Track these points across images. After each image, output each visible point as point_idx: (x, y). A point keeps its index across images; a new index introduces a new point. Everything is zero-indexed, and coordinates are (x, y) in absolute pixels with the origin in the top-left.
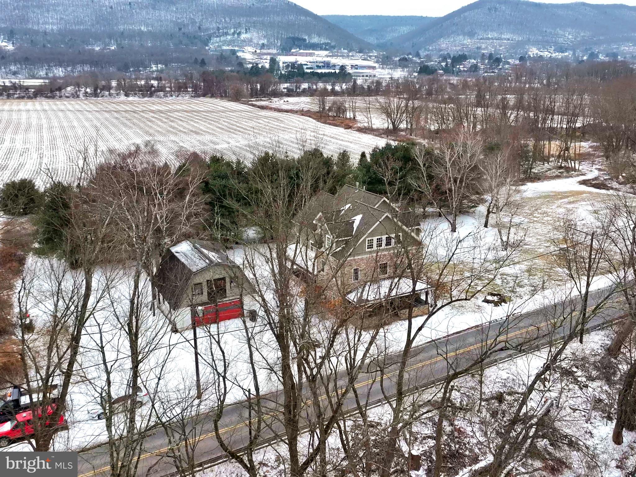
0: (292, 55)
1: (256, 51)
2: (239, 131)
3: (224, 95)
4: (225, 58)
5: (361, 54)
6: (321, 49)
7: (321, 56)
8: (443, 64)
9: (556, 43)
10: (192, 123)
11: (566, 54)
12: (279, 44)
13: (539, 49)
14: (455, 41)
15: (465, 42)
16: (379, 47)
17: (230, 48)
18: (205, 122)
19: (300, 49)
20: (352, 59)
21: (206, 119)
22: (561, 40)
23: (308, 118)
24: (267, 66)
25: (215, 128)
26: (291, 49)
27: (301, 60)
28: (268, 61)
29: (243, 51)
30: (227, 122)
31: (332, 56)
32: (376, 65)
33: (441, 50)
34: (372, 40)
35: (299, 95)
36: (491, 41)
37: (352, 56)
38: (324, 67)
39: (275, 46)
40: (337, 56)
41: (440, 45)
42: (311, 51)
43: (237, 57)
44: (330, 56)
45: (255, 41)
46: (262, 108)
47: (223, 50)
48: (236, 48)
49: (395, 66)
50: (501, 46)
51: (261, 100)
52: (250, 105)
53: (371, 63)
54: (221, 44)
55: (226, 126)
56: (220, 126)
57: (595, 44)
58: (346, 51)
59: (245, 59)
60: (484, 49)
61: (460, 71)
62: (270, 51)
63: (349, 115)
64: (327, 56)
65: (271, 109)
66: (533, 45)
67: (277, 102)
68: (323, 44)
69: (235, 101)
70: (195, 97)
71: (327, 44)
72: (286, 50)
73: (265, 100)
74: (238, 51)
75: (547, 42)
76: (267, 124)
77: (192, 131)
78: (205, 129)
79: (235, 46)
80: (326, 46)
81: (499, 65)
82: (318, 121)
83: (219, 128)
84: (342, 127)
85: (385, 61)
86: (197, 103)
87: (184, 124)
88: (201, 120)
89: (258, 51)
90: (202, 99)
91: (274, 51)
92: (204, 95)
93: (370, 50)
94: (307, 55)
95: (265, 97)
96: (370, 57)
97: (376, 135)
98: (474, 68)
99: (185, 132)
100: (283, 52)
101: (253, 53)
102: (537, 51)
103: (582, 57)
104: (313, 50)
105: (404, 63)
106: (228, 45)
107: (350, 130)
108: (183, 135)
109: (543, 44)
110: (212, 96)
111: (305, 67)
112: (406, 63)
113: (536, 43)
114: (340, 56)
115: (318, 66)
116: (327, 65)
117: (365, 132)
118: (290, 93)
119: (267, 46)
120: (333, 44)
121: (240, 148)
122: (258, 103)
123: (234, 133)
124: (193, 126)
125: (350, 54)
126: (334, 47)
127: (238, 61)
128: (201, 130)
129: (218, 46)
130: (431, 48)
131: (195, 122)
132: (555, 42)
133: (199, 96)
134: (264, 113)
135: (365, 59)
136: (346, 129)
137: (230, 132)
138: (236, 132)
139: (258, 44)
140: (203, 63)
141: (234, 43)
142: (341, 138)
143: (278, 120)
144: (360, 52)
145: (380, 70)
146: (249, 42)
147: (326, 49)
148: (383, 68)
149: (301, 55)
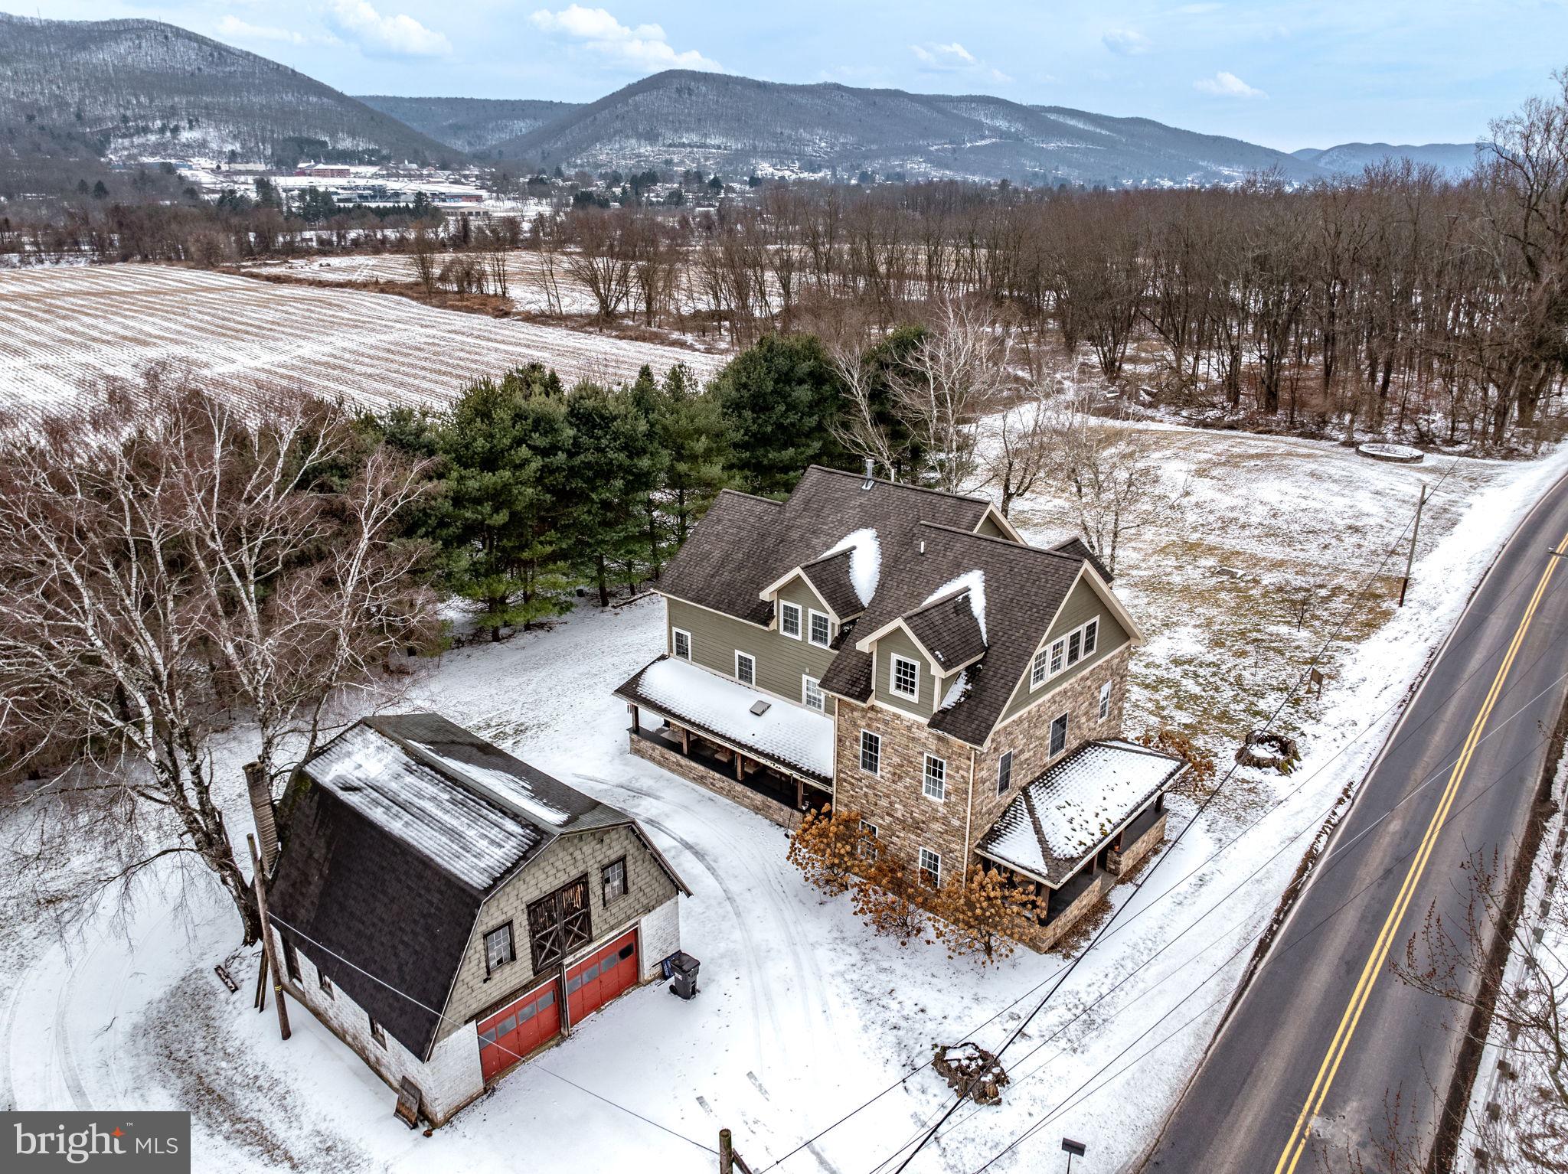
0: (302, 173)
1: (219, 167)
2: (247, 333)
3: (172, 257)
4: (153, 181)
5: (447, 173)
6: (362, 162)
7: (364, 176)
8: (618, 191)
9: (801, 156)
10: (119, 319)
11: (821, 174)
12: (269, 152)
13: (773, 166)
14: (622, 148)
15: (642, 150)
16: (480, 158)
17: (157, 159)
18: (152, 315)
19: (317, 163)
20: (429, 182)
21: (150, 310)
22: (809, 149)
23: (396, 297)
24: (253, 196)
25: (182, 329)
26: (296, 164)
27: (322, 184)
28: (253, 188)
29: (190, 168)
30: (209, 314)
31: (389, 176)
32: (484, 193)
33: (600, 166)
34: (459, 144)
35: (346, 252)
36: (688, 149)
37: (429, 175)
38: (373, 197)
39: (260, 156)
40: (398, 175)
41: (594, 156)
42: (340, 167)
43: (180, 177)
44: (383, 176)
45: (214, 146)
46: (278, 280)
47: (143, 165)
48: (173, 161)
49: (524, 195)
50: (707, 159)
51: (266, 265)
52: (244, 275)
53: (470, 190)
54: (136, 151)
55: (208, 322)
56: (194, 323)
57: (865, 157)
58: (414, 166)
59: (199, 184)
60: (677, 165)
61: (652, 204)
62: (251, 166)
63: (491, 288)
64: (375, 176)
65: (299, 282)
66: (763, 157)
67: (302, 268)
68: (364, 152)
69: (207, 269)
70: (100, 262)
71: (371, 153)
72: (286, 164)
73: (275, 265)
74: (178, 166)
75: (786, 152)
76: (307, 314)
77: (125, 338)
78: (158, 333)
79: (170, 156)
80: (370, 156)
81: (718, 193)
82: (425, 303)
83: (192, 327)
84: (487, 314)
85: (501, 185)
86: (114, 277)
87: (101, 323)
88: (142, 312)
89: (224, 167)
90: (118, 265)
91: (261, 167)
92: (125, 259)
93: (463, 165)
94: (333, 174)
95: (272, 258)
96: (466, 177)
97: (573, 329)
98: (676, 199)
99: (109, 342)
100: (279, 168)
101: (212, 170)
102: (771, 170)
103: (849, 179)
104: (346, 163)
105: (538, 188)
106: (153, 154)
107: (505, 320)
108: (105, 348)
109: (780, 156)
110: (145, 260)
111: (335, 198)
112: (544, 188)
113: (767, 154)
114: (405, 176)
115: (361, 196)
116: (380, 193)
117: (545, 324)
118: (326, 249)
119: (242, 156)
120: (384, 152)
121: (269, 372)
122: (265, 271)
123: (237, 339)
124: (125, 327)
125: (425, 172)
126: (388, 158)
127: (185, 187)
128: (150, 335)
129: (129, 157)
130: (579, 162)
131: (125, 317)
132: (799, 154)
133: (111, 261)
134: (285, 290)
135: (456, 182)
136: (496, 317)
137: (224, 335)
138: (240, 335)
139: (220, 152)
140: (101, 190)
141: (165, 150)
142: (499, 337)
143: (330, 304)
144: (444, 167)
145: (492, 202)
146: (201, 147)
147: (371, 163)
148: (498, 199)
149: (322, 174)
